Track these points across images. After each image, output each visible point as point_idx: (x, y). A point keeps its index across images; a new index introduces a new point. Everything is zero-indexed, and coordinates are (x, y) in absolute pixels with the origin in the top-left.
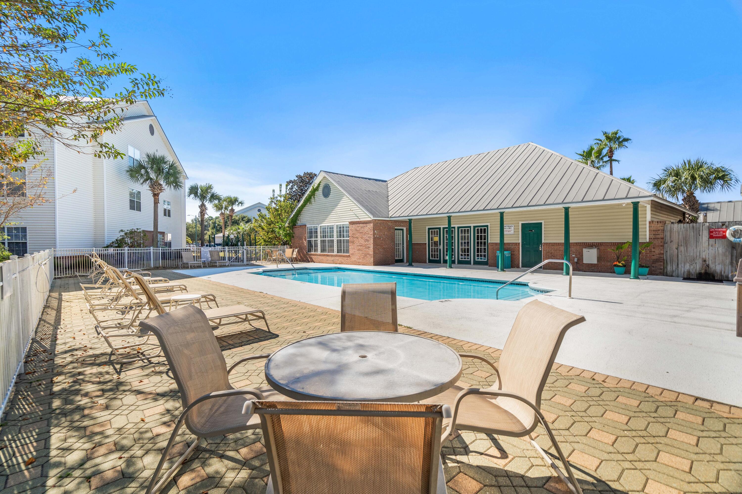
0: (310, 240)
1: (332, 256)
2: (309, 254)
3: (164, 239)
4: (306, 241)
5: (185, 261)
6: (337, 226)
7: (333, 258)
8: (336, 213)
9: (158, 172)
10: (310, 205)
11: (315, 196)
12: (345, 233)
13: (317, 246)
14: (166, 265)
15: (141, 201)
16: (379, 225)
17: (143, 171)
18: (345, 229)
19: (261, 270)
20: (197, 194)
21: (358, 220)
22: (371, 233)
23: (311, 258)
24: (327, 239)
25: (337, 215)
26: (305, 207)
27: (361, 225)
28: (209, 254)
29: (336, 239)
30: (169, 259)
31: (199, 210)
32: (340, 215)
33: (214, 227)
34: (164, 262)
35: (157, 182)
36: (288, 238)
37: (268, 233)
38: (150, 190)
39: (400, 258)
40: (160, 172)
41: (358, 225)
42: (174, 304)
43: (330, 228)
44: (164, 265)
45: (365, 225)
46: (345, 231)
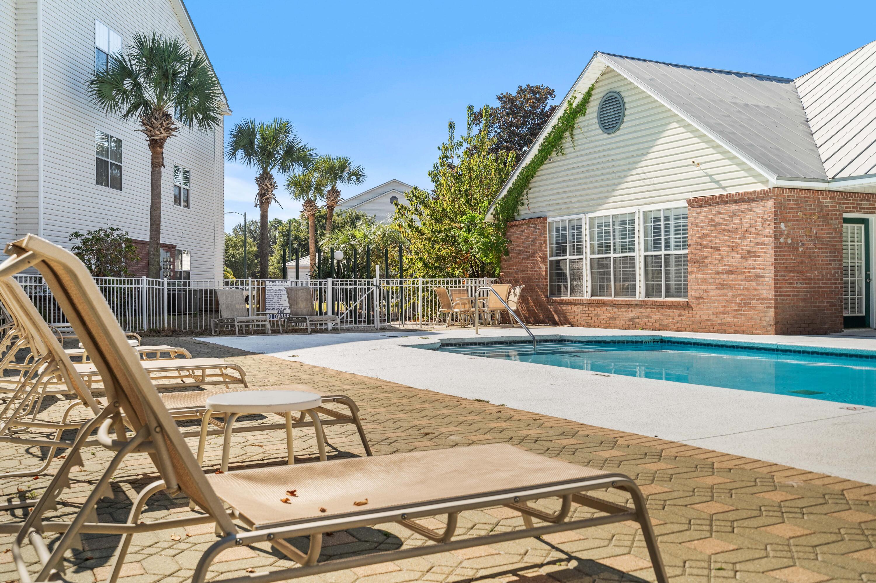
0: (558, 262)
1: (629, 305)
2: (553, 303)
3: (173, 263)
4: (545, 263)
5: (225, 314)
6: (646, 213)
7: (631, 313)
8: (643, 176)
9: (164, 82)
10: (561, 157)
11: (575, 132)
12: (672, 236)
13: (580, 279)
14: (179, 325)
15: (123, 165)
16: (792, 204)
17: (127, 84)
18: (672, 222)
19: (433, 339)
20: (253, 148)
21: (720, 192)
22: (766, 232)
23: (561, 313)
24: (612, 255)
25: (647, 182)
26: (542, 164)
27: (730, 207)
28: (285, 297)
29: (643, 254)
30: (185, 314)
31: (256, 189)
32: (657, 180)
33: (287, 243)
34: (174, 320)
35: (159, 109)
36: (491, 258)
37: (433, 242)
38: (142, 131)
39: (857, 314)
40: (167, 84)
41: (720, 208)
42: (212, 427)
43: (623, 223)
44: (174, 326)
45: (744, 206)
46: (672, 229)
